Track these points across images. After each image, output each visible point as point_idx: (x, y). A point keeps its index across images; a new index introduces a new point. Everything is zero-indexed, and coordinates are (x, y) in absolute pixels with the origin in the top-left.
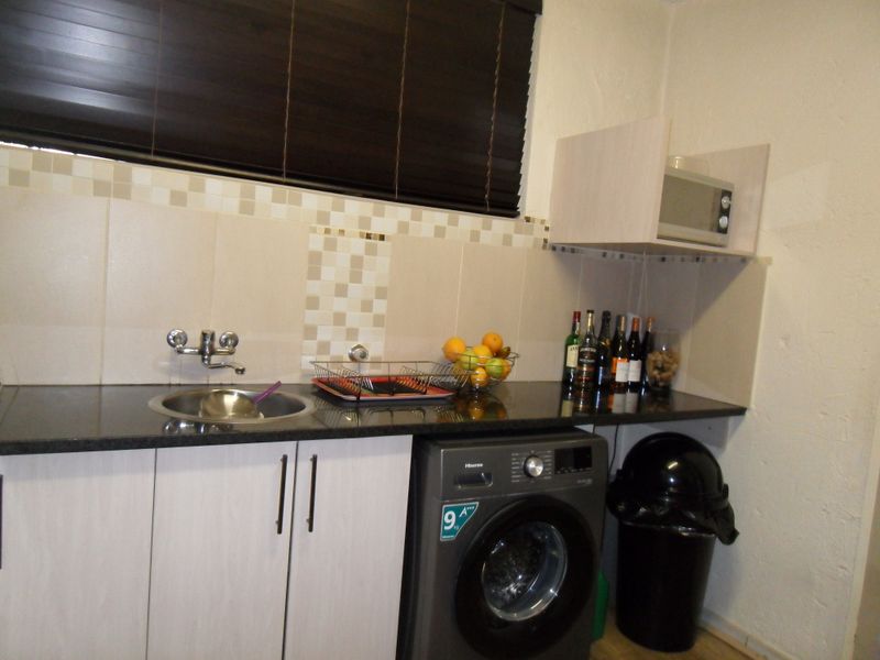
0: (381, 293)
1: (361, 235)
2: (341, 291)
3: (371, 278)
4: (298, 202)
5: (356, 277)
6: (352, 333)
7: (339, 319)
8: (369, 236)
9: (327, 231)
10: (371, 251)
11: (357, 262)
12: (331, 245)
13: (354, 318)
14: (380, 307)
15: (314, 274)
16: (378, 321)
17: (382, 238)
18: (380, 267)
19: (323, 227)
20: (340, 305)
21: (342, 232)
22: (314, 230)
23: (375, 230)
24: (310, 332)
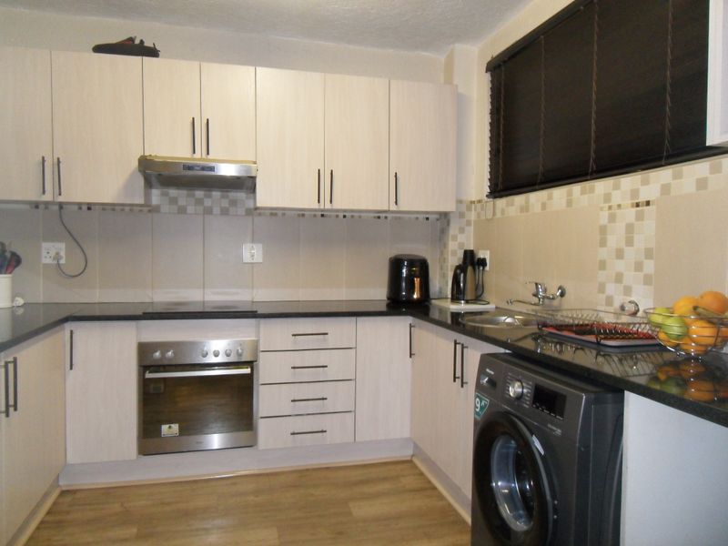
0: (649, 254)
1: (632, 206)
2: (620, 254)
3: (641, 241)
4: (592, 190)
5: (630, 242)
6: (628, 290)
7: (619, 278)
8: (638, 205)
9: (610, 208)
10: (640, 217)
11: (630, 228)
12: (612, 218)
13: (630, 277)
14: (649, 266)
15: (603, 243)
16: (647, 280)
17: (648, 203)
18: (648, 230)
19: (607, 205)
20: (620, 266)
21: (619, 206)
22: (602, 209)
23: (642, 199)
24: (602, 288)
